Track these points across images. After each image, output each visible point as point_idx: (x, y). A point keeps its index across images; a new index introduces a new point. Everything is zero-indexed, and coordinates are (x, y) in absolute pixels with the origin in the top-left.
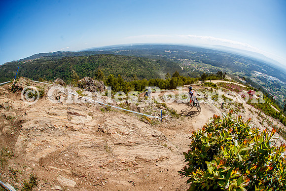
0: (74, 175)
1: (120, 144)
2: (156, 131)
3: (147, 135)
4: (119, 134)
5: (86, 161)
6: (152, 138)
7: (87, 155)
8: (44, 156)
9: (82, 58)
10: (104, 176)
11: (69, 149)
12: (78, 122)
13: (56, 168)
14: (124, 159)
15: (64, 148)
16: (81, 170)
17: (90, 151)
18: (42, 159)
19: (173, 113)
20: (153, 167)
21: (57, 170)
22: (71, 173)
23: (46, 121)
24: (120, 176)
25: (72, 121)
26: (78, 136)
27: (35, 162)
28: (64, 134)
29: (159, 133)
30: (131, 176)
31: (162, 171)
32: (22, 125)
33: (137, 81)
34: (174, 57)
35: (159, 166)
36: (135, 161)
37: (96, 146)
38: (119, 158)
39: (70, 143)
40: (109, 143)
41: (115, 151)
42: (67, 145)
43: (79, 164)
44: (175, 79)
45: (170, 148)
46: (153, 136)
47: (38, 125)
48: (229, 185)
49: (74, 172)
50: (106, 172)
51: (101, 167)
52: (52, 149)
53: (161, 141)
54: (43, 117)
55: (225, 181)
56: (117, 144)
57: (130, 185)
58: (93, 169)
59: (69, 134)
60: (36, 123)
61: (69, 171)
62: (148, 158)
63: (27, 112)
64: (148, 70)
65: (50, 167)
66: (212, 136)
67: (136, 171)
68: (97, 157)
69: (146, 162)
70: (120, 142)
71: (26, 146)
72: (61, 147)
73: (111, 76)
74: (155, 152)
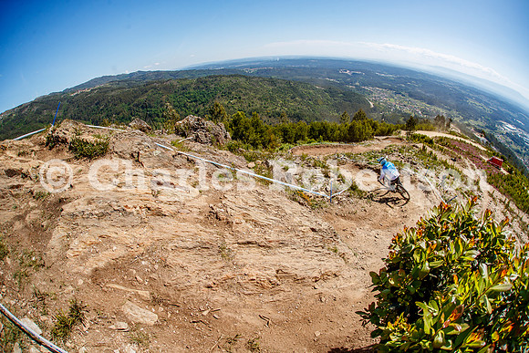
0: (155, 302)
1: (249, 243)
2: (320, 221)
3: (302, 228)
4: (248, 225)
5: (181, 274)
6: (311, 234)
7: (185, 264)
8: (101, 265)
9: (184, 83)
10: (213, 305)
11: (150, 252)
12: (172, 199)
13: (123, 288)
14: (254, 273)
15: (142, 250)
16: (170, 293)
17: (191, 255)
18: (96, 270)
20: (308, 291)
21: (124, 292)
22: (150, 299)
23: (108, 199)
24: (245, 306)
25: (161, 198)
26: (169, 227)
27: (82, 276)
28: (143, 223)
29: (325, 225)
30: (265, 306)
31: (323, 299)
32: (63, 207)
33: (287, 126)
34: (357, 84)
35: (320, 289)
36: (275, 279)
37: (204, 247)
38: (245, 270)
39: (153, 239)
40: (229, 240)
41: (238, 256)
42: (148, 243)
43: (167, 281)
44: (359, 124)
45: (343, 256)
46: (313, 230)
47: (93, 206)
49: (156, 295)
50: (218, 297)
51: (208, 287)
52: (118, 251)
53: (327, 241)
56: (243, 244)
57: (258, 323)
58: (193, 291)
59: (152, 224)
60: (89, 203)
61: (145, 294)
62: (301, 274)
64: (308, 105)
65: (111, 285)
67: (276, 297)
68: (203, 268)
69: (296, 280)
70: (249, 240)
71: (67, 247)
72: (135, 246)
73: (238, 115)
74: (314, 262)
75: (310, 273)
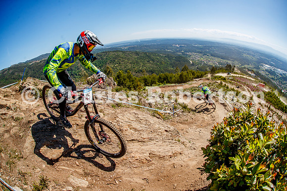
0: (86, 175)
2: (169, 126)
3: (160, 130)
5: (98, 159)
8: (54, 156)
10: (118, 174)
13: (68, 168)
16: (94, 169)
20: (167, 163)
24: (134, 173)
25: (83, 119)
28: (75, 133)
29: (172, 128)
30: (145, 173)
31: (176, 167)
33: (146, 77)
35: (173, 162)
36: (149, 158)
38: (133, 155)
41: (128, 148)
44: (185, 73)
45: (183, 143)
46: (166, 131)
47: (47, 124)
48: (256, 181)
49: (86, 171)
53: (174, 136)
57: (144, 182)
61: (81, 171)
63: (35, 112)
64: (157, 65)
65: (61, 167)
67: (150, 168)
69: (160, 158)
70: (133, 138)
73: (119, 72)
74: (169, 148)
75: (167, 154)
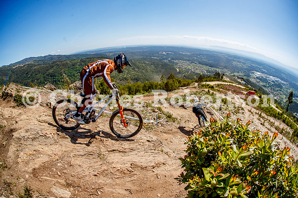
0: (68, 185)
1: (114, 150)
2: (152, 136)
3: (142, 141)
4: (112, 141)
5: (79, 169)
6: (147, 143)
7: (81, 164)
8: (37, 166)
9: (73, 62)
10: (99, 185)
11: (61, 158)
13: (50, 179)
14: (119, 166)
15: (57, 157)
16: (75, 180)
17: (83, 159)
18: (34, 169)
19: (169, 117)
21: (51, 181)
22: (65, 183)
23: (36, 130)
24: (116, 184)
26: (70, 144)
27: (28, 173)
28: (56, 142)
29: (155, 138)
31: (159, 177)
32: (13, 134)
34: (169, 59)
35: (156, 172)
36: (131, 169)
37: (90, 154)
38: (114, 165)
39: (62, 151)
40: (103, 150)
41: (109, 158)
42: (60, 153)
43: (73, 173)
44: (171, 81)
45: (167, 153)
46: (148, 141)
47: (29, 133)
48: (228, 193)
49: (68, 181)
50: (101, 180)
51: (95, 176)
52: (45, 159)
53: (157, 146)
54: (34, 125)
55: (224, 189)
56: (111, 151)
57: (127, 193)
58: (87, 178)
59: (61, 143)
60: (27, 132)
61: (63, 182)
62: (144, 165)
63: (17, 120)
64: (142, 72)
65: (43, 177)
66: (209, 140)
67: (133, 178)
68: (91, 165)
69: (142, 168)
70: (114, 149)
71: (18, 156)
72: (53, 156)
74: (151, 158)
75: (149, 164)
